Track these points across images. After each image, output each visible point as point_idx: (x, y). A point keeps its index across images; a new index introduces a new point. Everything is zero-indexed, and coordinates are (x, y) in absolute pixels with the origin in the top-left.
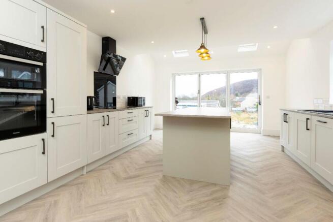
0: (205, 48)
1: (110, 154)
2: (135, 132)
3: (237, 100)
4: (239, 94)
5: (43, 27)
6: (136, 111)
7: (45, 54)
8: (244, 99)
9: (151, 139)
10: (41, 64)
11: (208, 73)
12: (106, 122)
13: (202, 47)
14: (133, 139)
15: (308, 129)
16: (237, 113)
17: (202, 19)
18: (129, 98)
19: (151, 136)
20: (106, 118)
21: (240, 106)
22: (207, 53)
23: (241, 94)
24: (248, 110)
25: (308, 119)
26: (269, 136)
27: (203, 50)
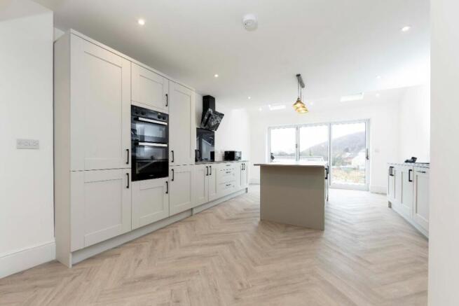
0: (301, 103)
1: (213, 201)
2: (232, 184)
3: (346, 157)
4: (350, 149)
5: (167, 95)
6: (233, 164)
7: (168, 115)
8: (357, 155)
9: (247, 192)
10: (166, 124)
11: (306, 125)
12: (209, 173)
13: (299, 101)
14: (231, 190)
15: (410, 181)
16: (346, 171)
17: (298, 76)
18: (226, 152)
19: (247, 189)
20: (209, 168)
21: (350, 163)
22: (304, 107)
23: (353, 149)
24: (361, 168)
25: (410, 170)
26: (377, 193)
27: (299, 105)
